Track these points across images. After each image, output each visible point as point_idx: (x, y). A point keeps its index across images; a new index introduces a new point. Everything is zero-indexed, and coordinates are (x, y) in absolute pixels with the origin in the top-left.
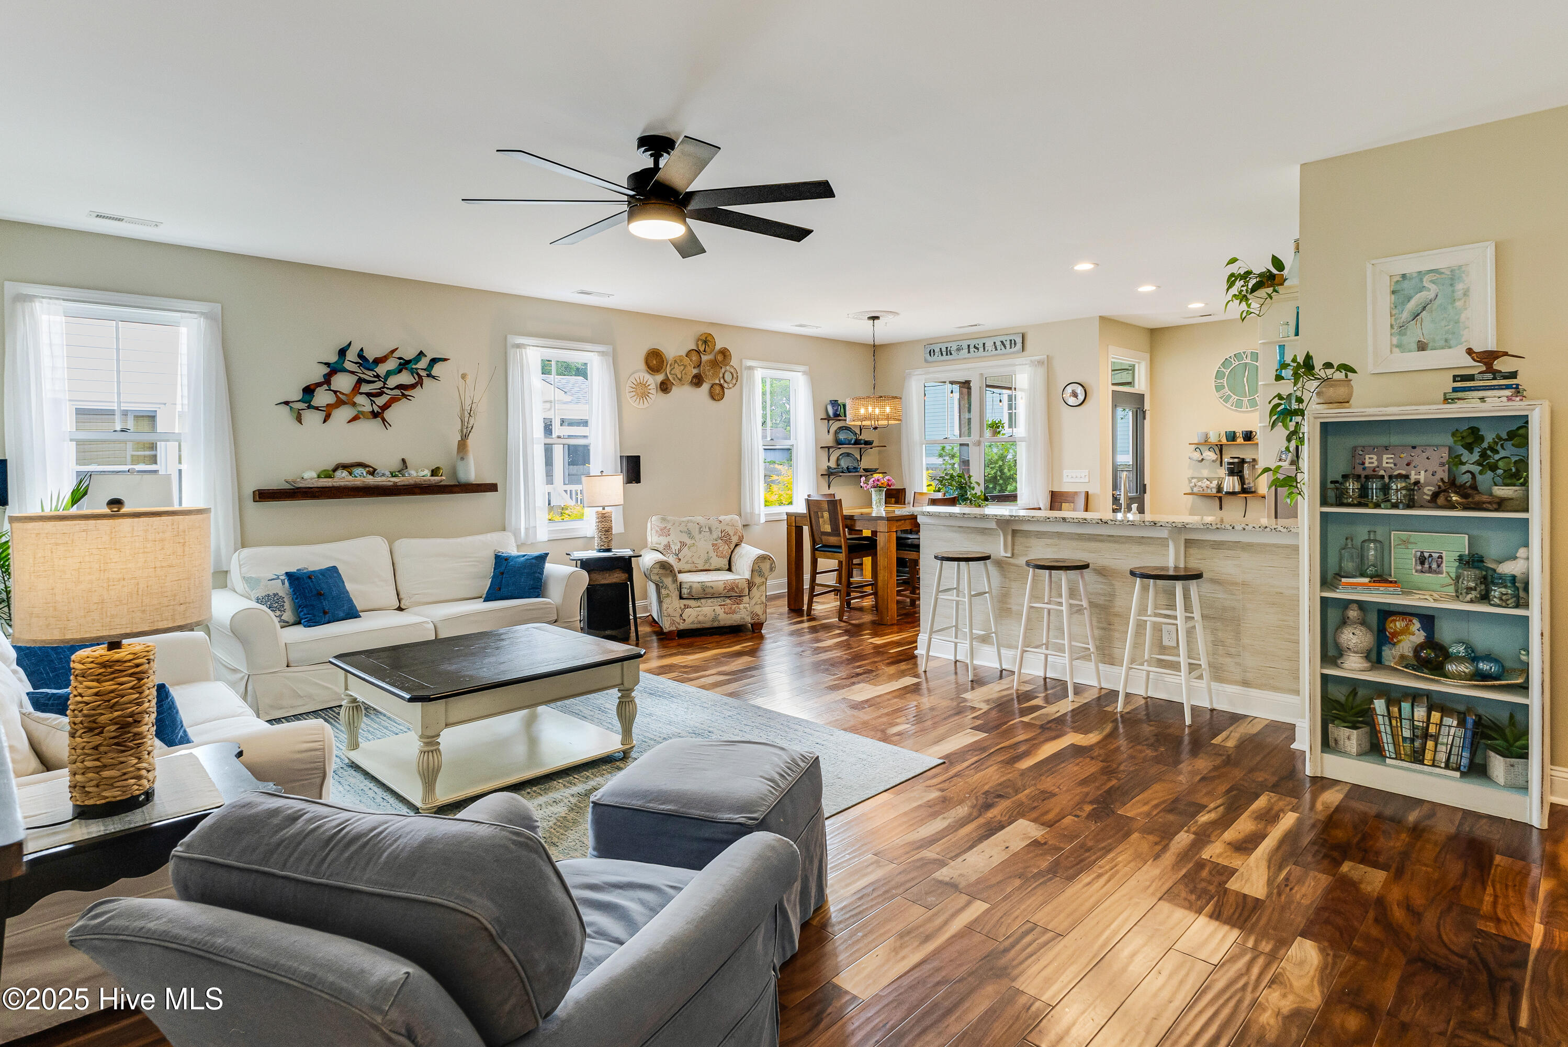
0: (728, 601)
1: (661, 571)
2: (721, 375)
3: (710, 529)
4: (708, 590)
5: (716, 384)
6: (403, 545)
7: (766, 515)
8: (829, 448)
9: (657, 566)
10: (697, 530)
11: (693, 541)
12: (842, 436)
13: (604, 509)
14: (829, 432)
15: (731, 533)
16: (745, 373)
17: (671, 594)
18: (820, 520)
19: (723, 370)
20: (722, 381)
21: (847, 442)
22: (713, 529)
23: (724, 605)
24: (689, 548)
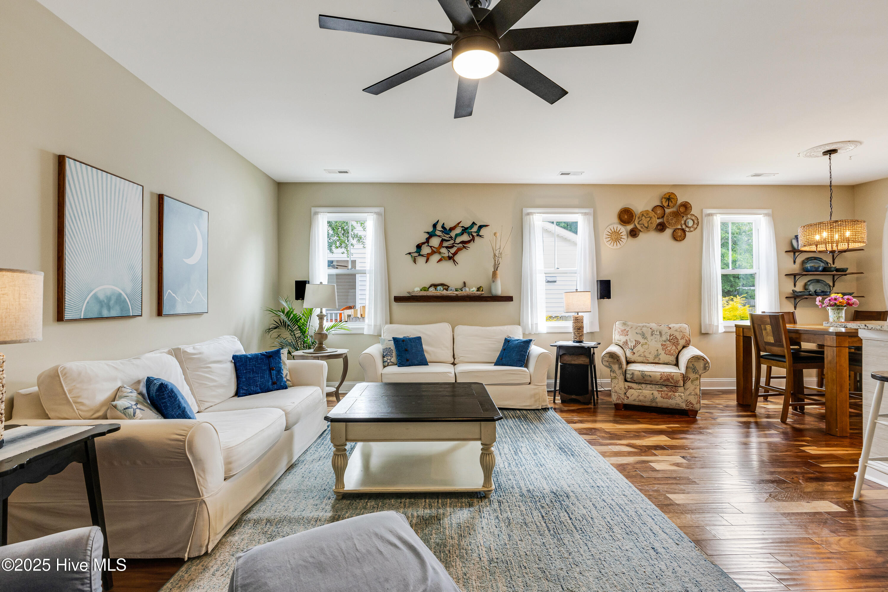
0: (665, 389)
1: (610, 360)
2: (683, 222)
3: (660, 333)
4: (646, 378)
5: (678, 229)
6: (460, 329)
7: (725, 327)
8: (795, 275)
9: (607, 355)
10: (650, 333)
11: (646, 341)
12: (809, 265)
13: (578, 314)
14: (794, 262)
15: (679, 338)
16: (705, 220)
17: (617, 377)
18: (764, 332)
19: (685, 218)
20: (684, 227)
21: (814, 269)
22: (663, 333)
23: (662, 391)
24: (642, 345)
